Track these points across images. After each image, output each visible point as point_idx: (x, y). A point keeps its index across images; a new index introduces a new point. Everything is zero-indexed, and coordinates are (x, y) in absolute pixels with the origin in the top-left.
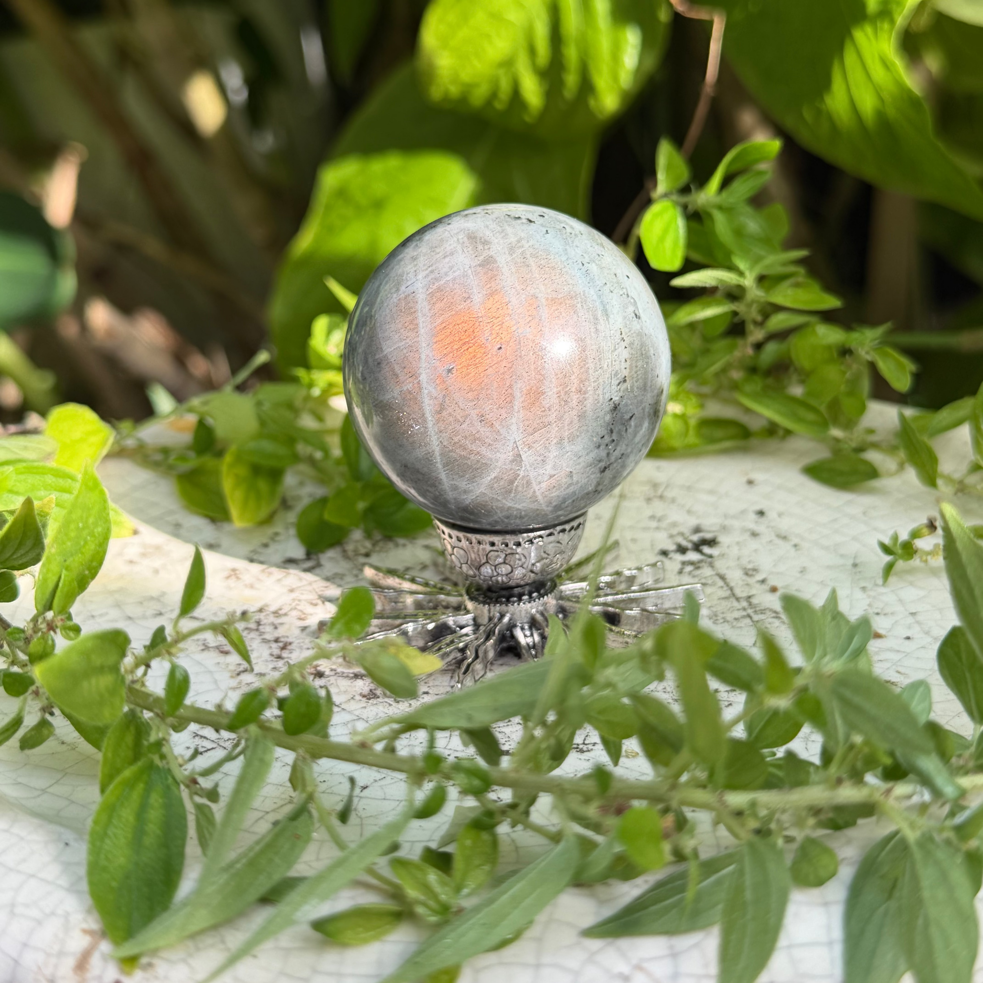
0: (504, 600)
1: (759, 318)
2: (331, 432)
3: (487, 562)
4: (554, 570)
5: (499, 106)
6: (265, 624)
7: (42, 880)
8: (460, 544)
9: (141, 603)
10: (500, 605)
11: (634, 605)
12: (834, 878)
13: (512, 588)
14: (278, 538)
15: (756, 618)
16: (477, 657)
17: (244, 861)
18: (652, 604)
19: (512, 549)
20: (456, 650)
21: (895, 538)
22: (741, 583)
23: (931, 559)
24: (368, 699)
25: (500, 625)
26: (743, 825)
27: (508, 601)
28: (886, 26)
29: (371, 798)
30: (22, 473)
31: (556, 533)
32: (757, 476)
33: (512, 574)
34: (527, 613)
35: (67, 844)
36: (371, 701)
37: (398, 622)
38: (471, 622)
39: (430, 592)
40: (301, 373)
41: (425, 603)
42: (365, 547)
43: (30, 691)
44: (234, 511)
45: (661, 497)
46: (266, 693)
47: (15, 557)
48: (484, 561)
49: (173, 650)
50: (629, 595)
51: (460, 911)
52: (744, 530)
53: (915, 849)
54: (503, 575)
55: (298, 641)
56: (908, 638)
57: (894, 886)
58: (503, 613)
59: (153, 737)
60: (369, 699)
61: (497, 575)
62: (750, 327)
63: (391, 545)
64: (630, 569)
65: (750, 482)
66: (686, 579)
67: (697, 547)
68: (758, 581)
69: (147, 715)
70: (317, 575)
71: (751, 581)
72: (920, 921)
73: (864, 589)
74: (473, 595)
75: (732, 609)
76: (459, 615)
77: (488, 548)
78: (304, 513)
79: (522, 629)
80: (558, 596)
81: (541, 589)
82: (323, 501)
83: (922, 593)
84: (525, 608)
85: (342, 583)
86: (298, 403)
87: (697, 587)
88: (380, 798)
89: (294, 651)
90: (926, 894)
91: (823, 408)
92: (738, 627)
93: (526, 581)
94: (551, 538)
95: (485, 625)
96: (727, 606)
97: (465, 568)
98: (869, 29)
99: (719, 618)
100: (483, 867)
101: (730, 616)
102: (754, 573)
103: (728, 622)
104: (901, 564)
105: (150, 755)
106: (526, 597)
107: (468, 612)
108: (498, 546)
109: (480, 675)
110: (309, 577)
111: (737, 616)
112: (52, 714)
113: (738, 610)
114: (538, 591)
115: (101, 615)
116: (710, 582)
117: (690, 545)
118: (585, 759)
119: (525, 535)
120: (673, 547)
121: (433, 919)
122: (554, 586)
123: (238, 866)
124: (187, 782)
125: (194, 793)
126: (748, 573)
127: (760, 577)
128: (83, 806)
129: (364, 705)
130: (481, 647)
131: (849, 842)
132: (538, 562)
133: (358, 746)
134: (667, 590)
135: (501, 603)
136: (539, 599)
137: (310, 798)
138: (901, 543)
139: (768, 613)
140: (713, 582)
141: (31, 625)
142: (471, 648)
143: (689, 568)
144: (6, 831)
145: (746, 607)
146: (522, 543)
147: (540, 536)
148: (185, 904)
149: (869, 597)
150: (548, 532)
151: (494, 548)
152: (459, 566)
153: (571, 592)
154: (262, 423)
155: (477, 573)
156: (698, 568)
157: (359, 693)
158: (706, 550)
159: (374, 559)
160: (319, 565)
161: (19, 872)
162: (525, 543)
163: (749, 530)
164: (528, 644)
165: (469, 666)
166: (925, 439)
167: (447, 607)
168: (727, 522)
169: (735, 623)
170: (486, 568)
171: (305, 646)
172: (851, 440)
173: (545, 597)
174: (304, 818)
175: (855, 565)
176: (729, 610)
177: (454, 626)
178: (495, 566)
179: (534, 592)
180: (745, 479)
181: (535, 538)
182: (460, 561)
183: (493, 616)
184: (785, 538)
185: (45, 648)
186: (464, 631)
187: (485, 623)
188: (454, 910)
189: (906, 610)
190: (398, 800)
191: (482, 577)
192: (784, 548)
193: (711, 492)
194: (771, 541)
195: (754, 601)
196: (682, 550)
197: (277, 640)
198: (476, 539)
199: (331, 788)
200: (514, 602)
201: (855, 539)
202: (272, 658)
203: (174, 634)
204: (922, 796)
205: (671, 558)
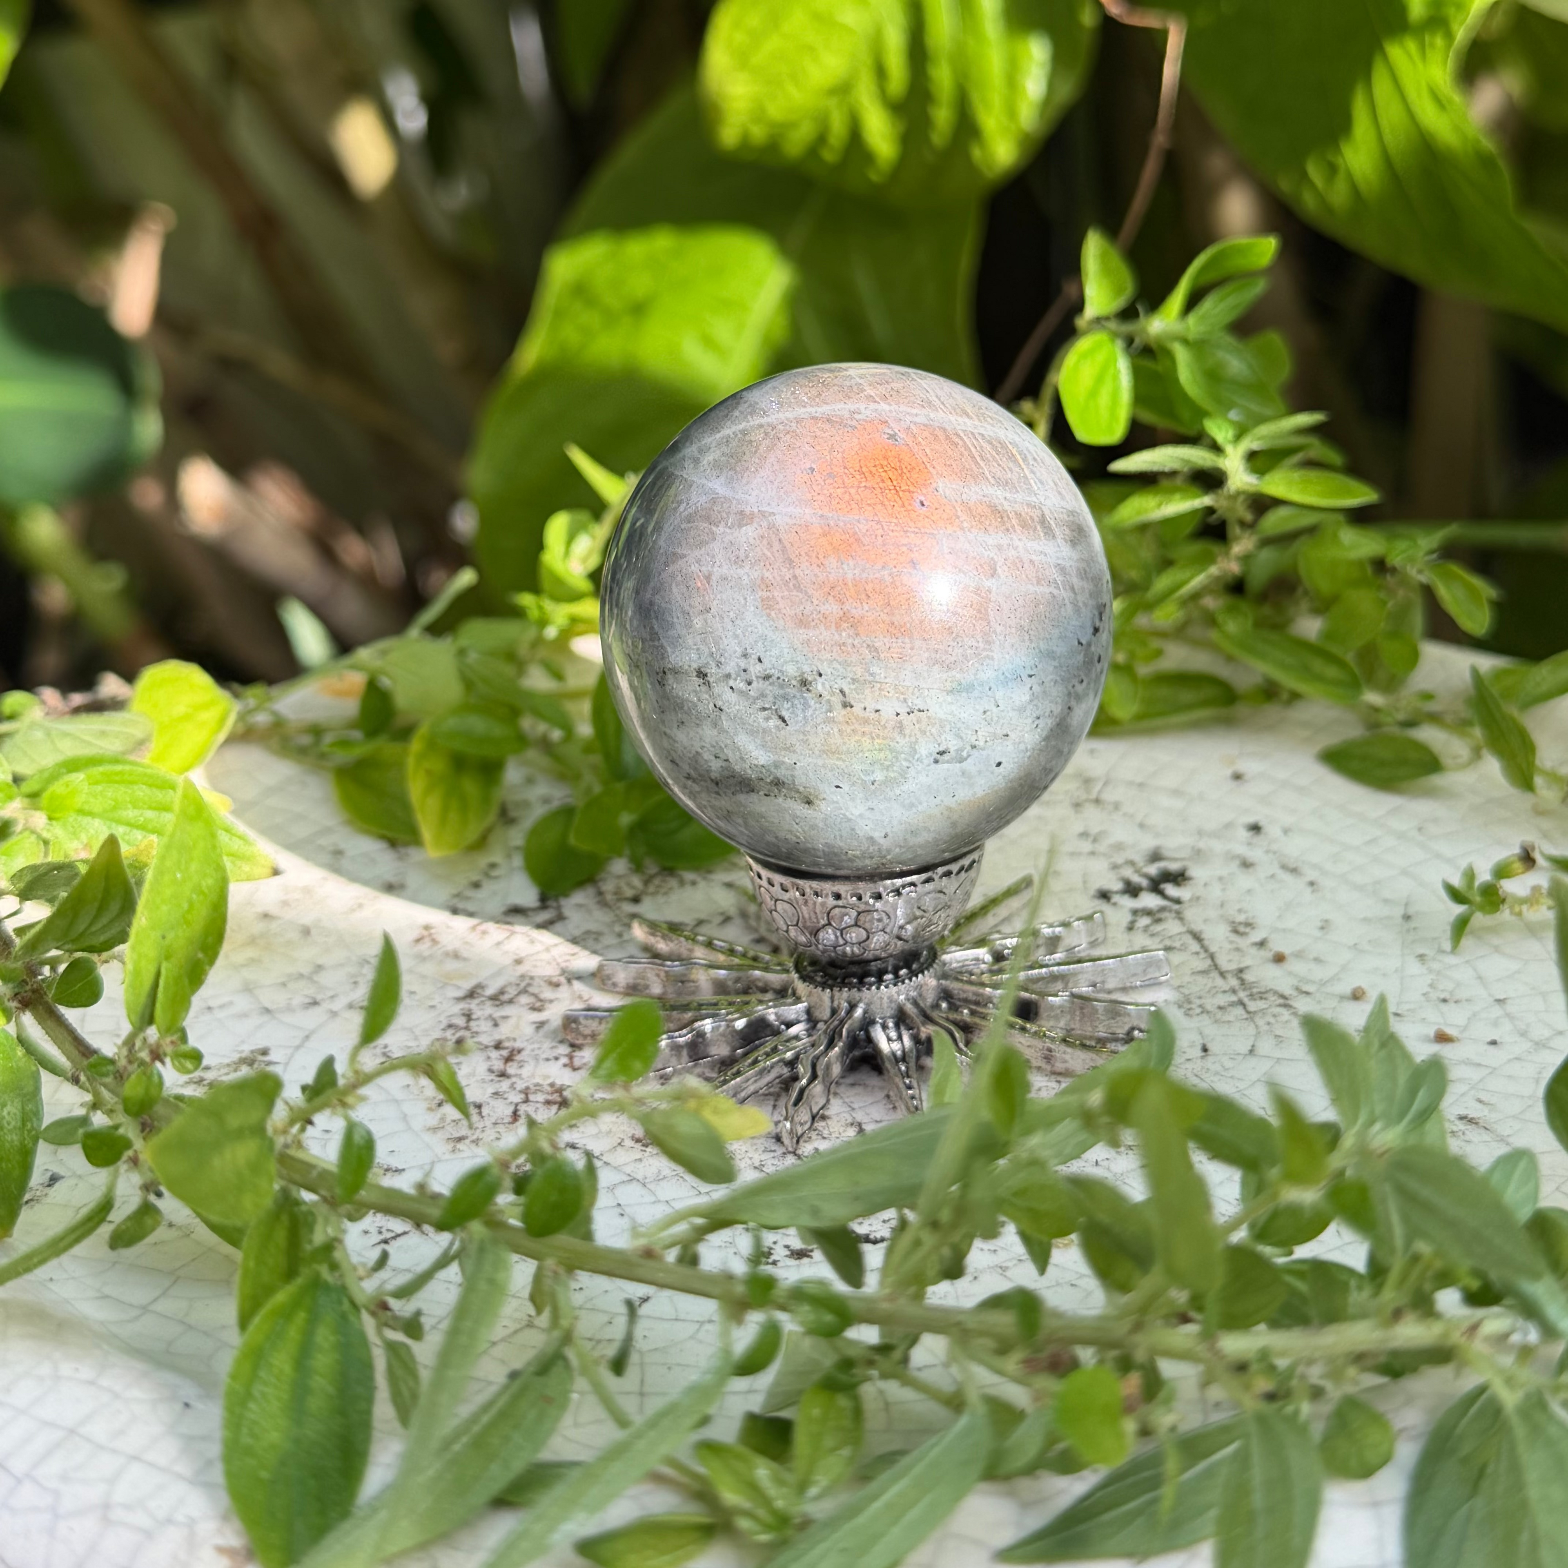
0: (855, 981)
1: (1248, 517)
2: (576, 695)
3: (829, 924)
4: (933, 935)
5: (829, 156)
6: (478, 1019)
7: (151, 1465)
8: (786, 896)
9: (284, 985)
10: (850, 990)
11: (1059, 985)
12: (1389, 1464)
13: (868, 962)
14: (495, 873)
15: (1252, 1006)
16: (814, 1077)
17: (465, 1439)
18: (1087, 983)
19: (867, 903)
20: (781, 1064)
21: (1470, 875)
22: (1228, 946)
23: (1528, 910)
24: (643, 1145)
25: (849, 1022)
26: (1247, 1387)
27: (861, 983)
28: (1439, 41)
29: (655, 1318)
30: (97, 783)
31: (936, 877)
32: (1249, 766)
33: (867, 943)
34: (891, 1001)
35: (187, 1405)
36: (649, 1149)
37: (689, 1015)
38: (804, 1017)
39: (738, 965)
40: (526, 600)
41: (730, 983)
42: (633, 887)
43: (125, 1157)
44: (427, 833)
45: (1097, 801)
46: (496, 1171)
47: (93, 929)
48: (822, 922)
49: (350, 1100)
50: (1051, 968)
51: (806, 1524)
52: (1231, 857)
53: (1516, 1422)
54: (853, 944)
55: (532, 1047)
56: (1494, 1043)
57: (1481, 1473)
58: (854, 1002)
59: (319, 1237)
60: (646, 1146)
61: (845, 944)
62: (1235, 530)
63: (673, 882)
64: (1051, 926)
65: (1237, 777)
66: (1140, 940)
67: (1156, 886)
68: (1256, 944)
69: (307, 1196)
70: (558, 934)
71: (1243, 942)
72: (1525, 1537)
73: (1421, 957)
74: (805, 973)
75: (1214, 991)
76: (785, 1005)
77: (831, 901)
78: (535, 832)
79: (884, 1027)
80: (939, 973)
81: (913, 963)
82: (567, 813)
83: (1514, 966)
84: (887, 995)
85: (598, 947)
86: (523, 650)
87: (1158, 955)
88: (668, 1317)
89: (526, 1064)
90: (1533, 1492)
91: (1350, 658)
92: (1224, 1022)
93: (889, 952)
94: (929, 886)
95: (826, 1022)
96: (1206, 985)
97: (793, 932)
98: (1411, 45)
99: (1193, 1006)
100: (838, 1452)
101: (1211, 1003)
102: (1248, 930)
103: (1208, 1012)
104: (1479, 919)
105: (316, 1266)
106: (888, 977)
107: (798, 1000)
108: (846, 899)
109: (820, 1106)
110: (546, 938)
111: (1222, 1004)
112: (159, 1195)
113: (1225, 992)
114: (908, 967)
115: (222, 1007)
116: (1177, 944)
117: (1144, 883)
118: (989, 1250)
119: (888, 882)
120: (1118, 886)
121: (764, 1538)
122: (934, 956)
123: (457, 1447)
124: (372, 1307)
125: (383, 1324)
126: (1238, 929)
127: (1256, 937)
128: (206, 1334)
129: (638, 1156)
130: (821, 1058)
131: (1409, 1401)
132: (908, 923)
133: (641, 1256)
134: (1111, 961)
135: (851, 986)
136: (910, 980)
137: (567, 1338)
138: (1481, 885)
139: (1272, 998)
140: (1182, 945)
141: (125, 1052)
142: (804, 1061)
143: (1144, 921)
144: (92, 1383)
145: (1237, 988)
146: (884, 894)
147: (913, 884)
148: (373, 1509)
149: (1430, 971)
150: (924, 876)
151: (840, 903)
152: (785, 928)
153: (961, 964)
154: (468, 684)
155: (813, 940)
156: (1158, 921)
157: (630, 1135)
158: (1171, 890)
159: (647, 908)
160: (560, 917)
161: (114, 1451)
162: (888, 894)
163: (1238, 856)
164: (894, 1054)
165: (802, 1091)
166: (1513, 711)
167: (764, 990)
168: (1201, 845)
169: (1219, 1014)
170: (827, 933)
171: (544, 1056)
172: (1397, 710)
173: (920, 976)
174: (557, 1370)
175: (1407, 918)
176: (1209, 991)
177: (777, 1023)
178: (842, 931)
179: (902, 968)
180: (1229, 772)
181: (904, 887)
182: (786, 923)
183: (839, 1007)
184: (1294, 871)
185: (147, 1089)
186: (793, 1030)
187: (825, 1018)
188: (797, 1521)
189: (1490, 995)
190: (698, 1322)
191: (820, 947)
192: (1294, 885)
193: (1177, 793)
194: (1273, 876)
195: (1249, 977)
196: (1132, 890)
197: (498, 1046)
198: (811, 888)
199: (591, 1299)
200: (871, 985)
201: (1405, 872)
202: (492, 1077)
203: (350, 1074)
204: (1526, 1334)
205: (1115, 904)
